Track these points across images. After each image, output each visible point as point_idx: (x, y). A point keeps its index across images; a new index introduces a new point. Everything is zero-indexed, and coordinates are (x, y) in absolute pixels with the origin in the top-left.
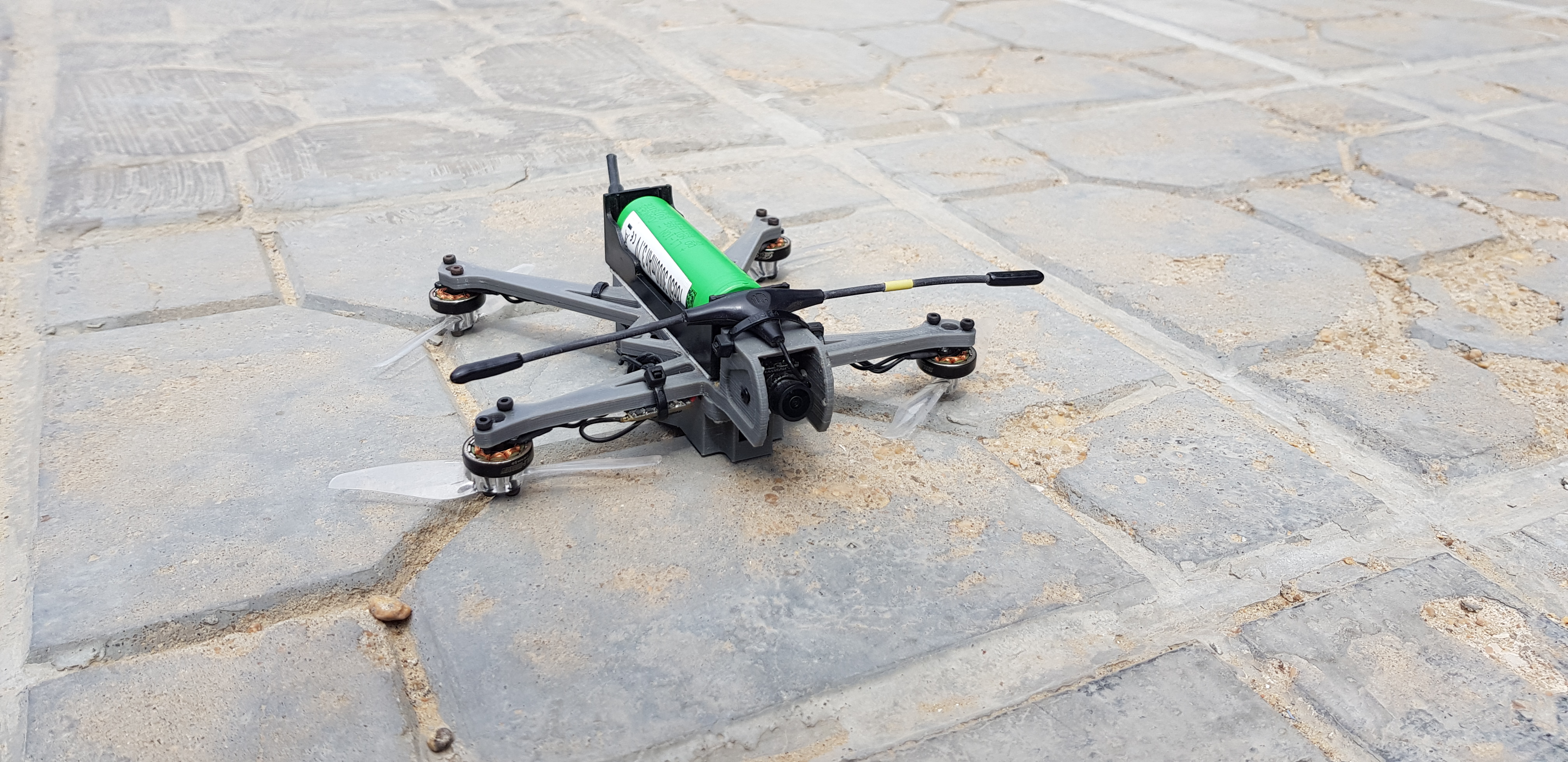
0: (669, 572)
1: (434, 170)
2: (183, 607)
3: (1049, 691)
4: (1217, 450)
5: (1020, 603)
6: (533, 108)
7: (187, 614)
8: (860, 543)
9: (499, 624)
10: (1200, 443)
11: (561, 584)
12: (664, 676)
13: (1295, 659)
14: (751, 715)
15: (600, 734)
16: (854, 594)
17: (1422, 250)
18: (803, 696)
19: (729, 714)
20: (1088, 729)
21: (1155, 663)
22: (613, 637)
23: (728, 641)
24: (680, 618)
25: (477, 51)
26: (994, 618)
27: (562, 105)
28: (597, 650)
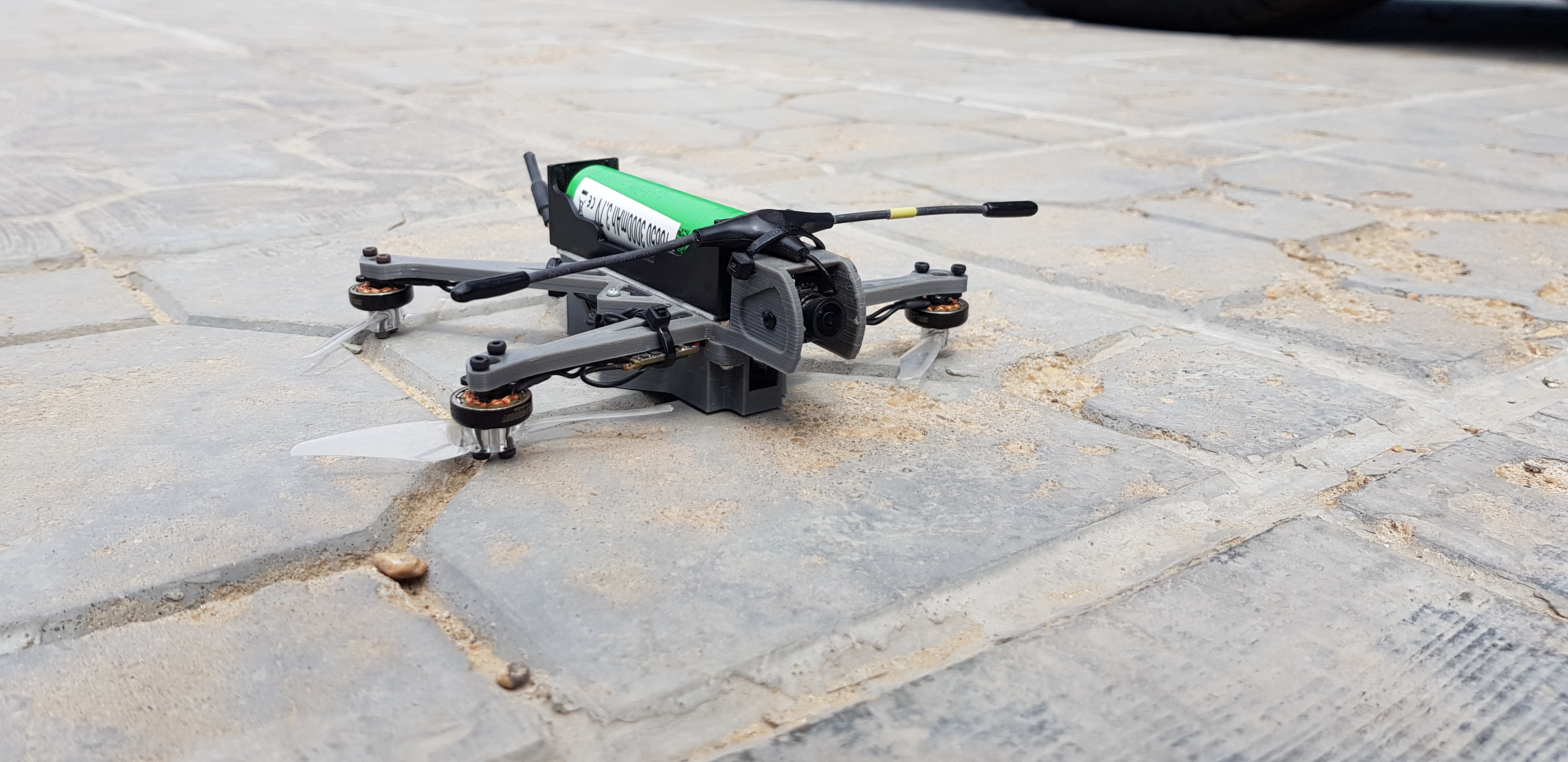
0: (717, 507)
1: (300, 218)
2: (135, 583)
3: (1181, 565)
4: (1225, 375)
5: (1109, 500)
6: (389, 172)
7: (144, 588)
8: (913, 467)
9: (544, 563)
10: (1207, 371)
11: (600, 526)
12: (760, 590)
13: (1404, 517)
14: (874, 613)
15: (709, 645)
16: (932, 507)
17: (1317, 233)
18: (921, 592)
19: (849, 614)
20: (1241, 590)
21: (1274, 531)
22: (682, 563)
23: (815, 556)
24: (751, 541)
25: (310, 134)
26: (1089, 513)
27: (421, 169)
28: (669, 575)
